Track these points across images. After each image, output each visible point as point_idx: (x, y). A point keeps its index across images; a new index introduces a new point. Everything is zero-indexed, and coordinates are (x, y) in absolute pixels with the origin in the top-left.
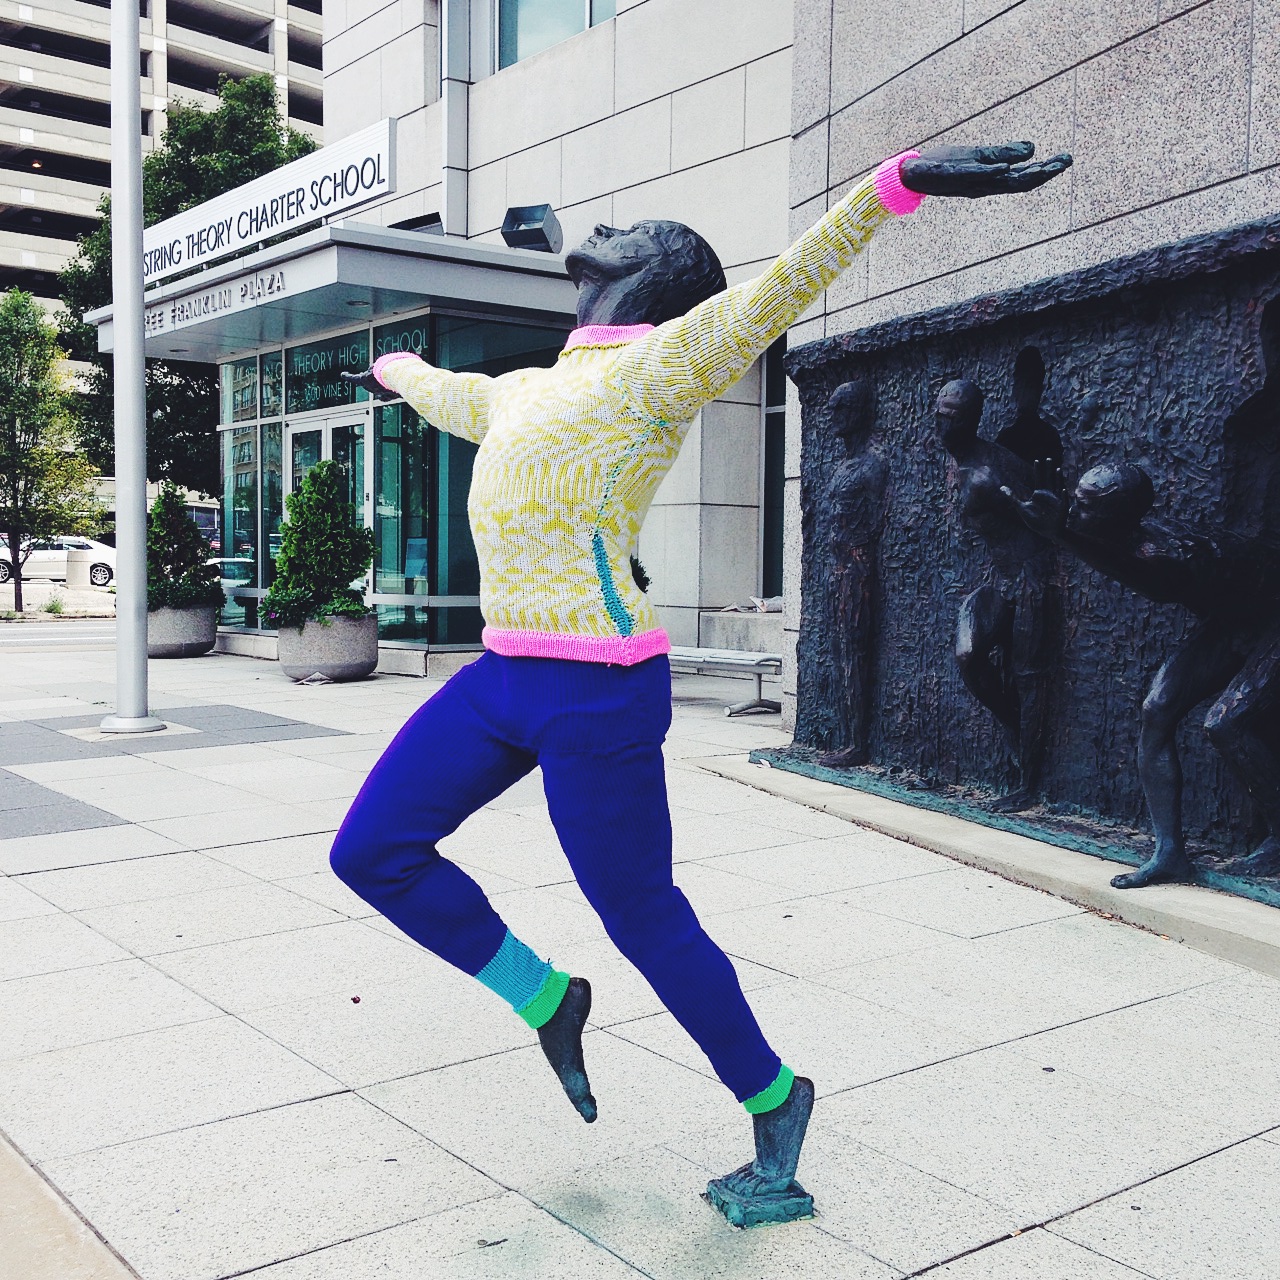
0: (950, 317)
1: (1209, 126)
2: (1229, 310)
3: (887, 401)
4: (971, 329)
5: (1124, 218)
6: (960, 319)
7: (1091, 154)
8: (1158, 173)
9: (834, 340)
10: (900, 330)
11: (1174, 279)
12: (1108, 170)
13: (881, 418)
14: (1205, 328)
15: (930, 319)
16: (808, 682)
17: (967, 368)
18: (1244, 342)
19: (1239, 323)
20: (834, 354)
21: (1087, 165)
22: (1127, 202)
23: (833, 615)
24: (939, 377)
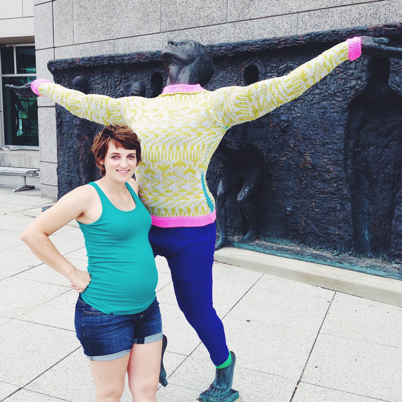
0: (125, 58)
1: (213, 5)
2: (232, 68)
3: (95, 84)
4: (135, 64)
5: (182, 31)
6: (130, 59)
7: (168, 7)
8: (194, 18)
9: (72, 60)
10: (103, 60)
11: (215, 56)
12: (175, 13)
13: (92, 90)
14: (223, 73)
15: (116, 58)
16: (63, 182)
17: (131, 76)
18: (238, 79)
19: (235, 73)
20: (72, 65)
21: (166, 10)
22: (182, 26)
23: (77, 159)
24: (119, 78)
